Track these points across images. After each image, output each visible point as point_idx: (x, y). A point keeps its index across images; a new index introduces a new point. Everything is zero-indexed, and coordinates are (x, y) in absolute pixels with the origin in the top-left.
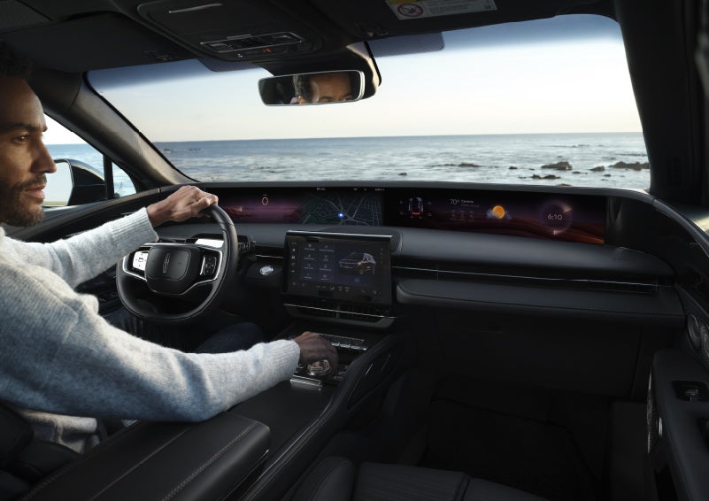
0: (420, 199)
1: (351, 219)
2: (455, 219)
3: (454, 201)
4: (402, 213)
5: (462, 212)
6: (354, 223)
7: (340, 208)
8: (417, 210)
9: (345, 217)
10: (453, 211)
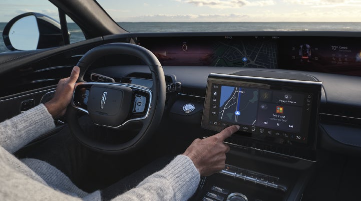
0: (308, 46)
1: (252, 63)
2: (335, 62)
3: (334, 48)
4: (294, 57)
5: (340, 55)
6: (254, 67)
7: (244, 53)
8: (306, 55)
9: (248, 61)
10: (334, 55)
